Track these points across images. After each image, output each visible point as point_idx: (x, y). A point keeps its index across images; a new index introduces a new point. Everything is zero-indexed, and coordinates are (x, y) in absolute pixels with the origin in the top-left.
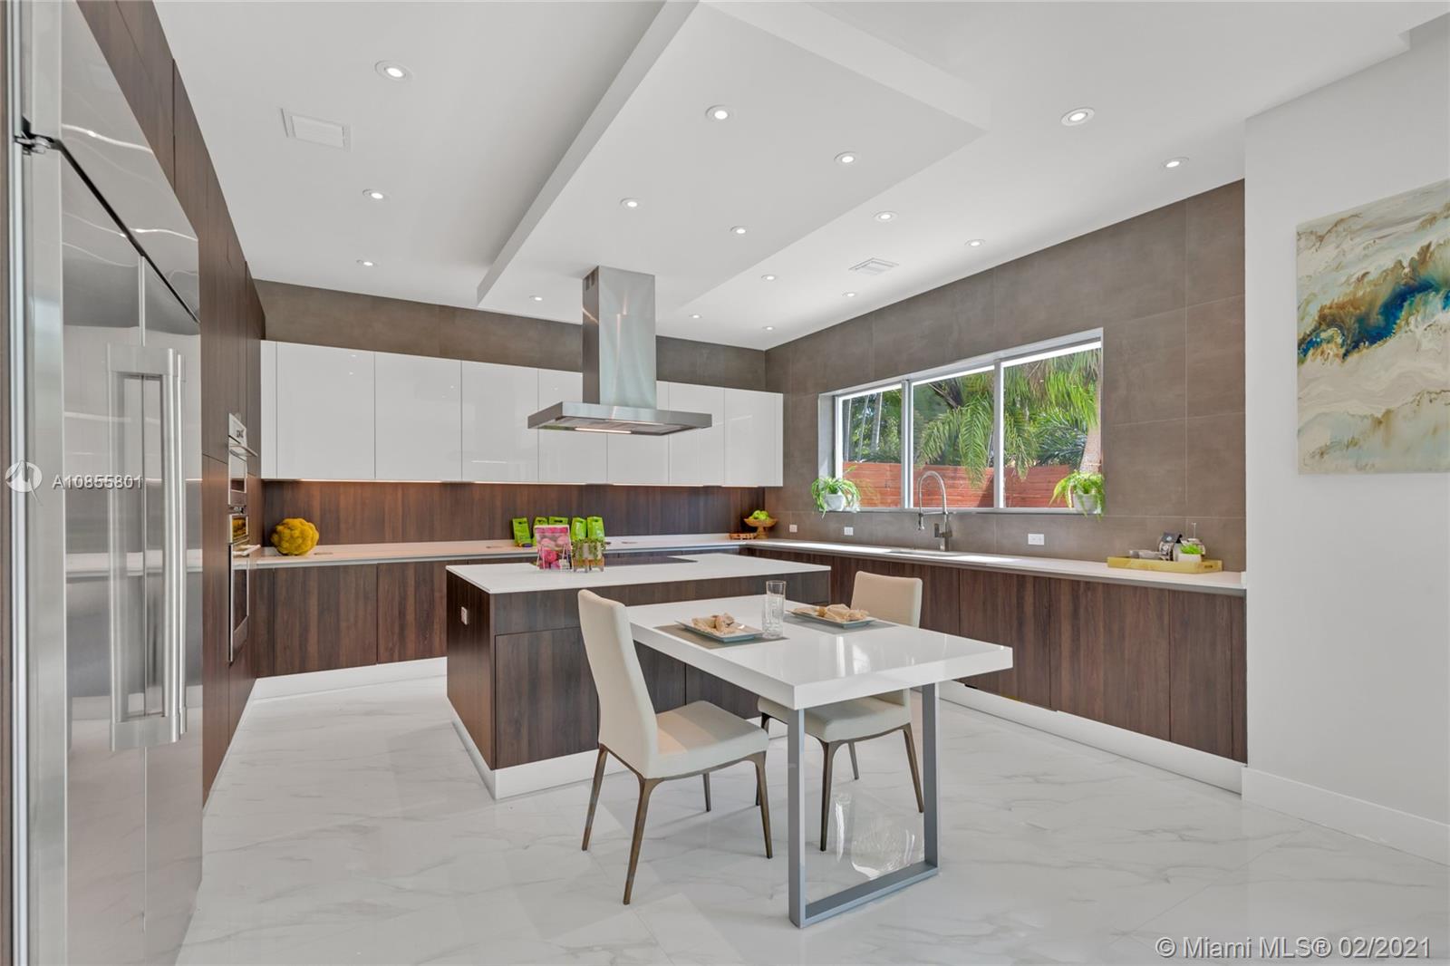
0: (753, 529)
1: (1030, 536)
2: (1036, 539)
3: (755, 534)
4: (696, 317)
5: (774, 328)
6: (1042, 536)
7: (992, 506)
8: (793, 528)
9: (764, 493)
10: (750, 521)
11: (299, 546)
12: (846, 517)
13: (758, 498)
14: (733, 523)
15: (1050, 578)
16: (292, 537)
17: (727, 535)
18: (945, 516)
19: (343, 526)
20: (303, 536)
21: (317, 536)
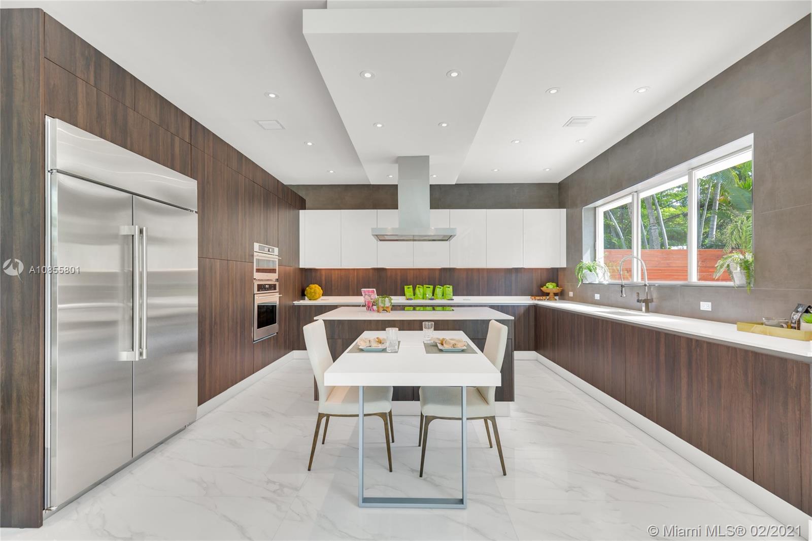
0: (548, 294)
1: (702, 303)
2: (706, 306)
3: (548, 297)
4: (496, 170)
5: (550, 169)
6: (710, 304)
7: (686, 279)
8: (571, 294)
9: (558, 271)
10: (544, 289)
11: (313, 296)
12: (599, 287)
13: (554, 275)
14: (535, 291)
15: (675, 335)
16: (311, 292)
17: (530, 297)
18: (647, 287)
19: (333, 288)
20: (315, 292)
21: (321, 292)
